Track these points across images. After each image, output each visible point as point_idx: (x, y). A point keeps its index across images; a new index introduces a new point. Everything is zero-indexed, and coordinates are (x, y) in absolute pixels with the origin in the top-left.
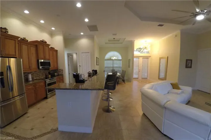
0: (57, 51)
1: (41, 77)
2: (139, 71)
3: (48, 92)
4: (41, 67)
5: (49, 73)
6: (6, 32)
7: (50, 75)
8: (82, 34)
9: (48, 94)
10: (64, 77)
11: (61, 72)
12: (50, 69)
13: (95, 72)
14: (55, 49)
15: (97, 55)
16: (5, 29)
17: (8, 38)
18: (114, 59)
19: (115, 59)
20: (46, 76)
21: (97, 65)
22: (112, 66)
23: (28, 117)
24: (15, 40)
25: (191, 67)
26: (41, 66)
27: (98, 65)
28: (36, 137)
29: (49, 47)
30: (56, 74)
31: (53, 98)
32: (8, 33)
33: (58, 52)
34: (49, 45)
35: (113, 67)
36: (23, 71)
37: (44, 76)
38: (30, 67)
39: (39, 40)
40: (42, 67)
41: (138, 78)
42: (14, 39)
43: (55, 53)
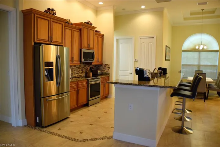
0: (103, 36)
1: (80, 75)
3: (91, 98)
4: (83, 60)
5: (91, 70)
6: (54, 15)
7: (91, 72)
8: (143, 7)
9: (90, 99)
10: (110, 77)
11: (107, 69)
12: (93, 64)
13: (163, 72)
14: (101, 33)
15: (167, 41)
16: (53, 10)
17: (56, 21)
18: (201, 48)
19: (203, 49)
20: (86, 73)
21: (166, 60)
22: (196, 63)
23: (72, 122)
24: (62, 24)
26: (83, 58)
27: (169, 60)
28: (87, 140)
29: (94, 31)
30: (99, 71)
31: (96, 107)
32: (56, 15)
34: (95, 28)
35: (199, 66)
37: (84, 74)
38: (72, 59)
39: (84, 22)
40: (85, 60)
42: (61, 22)
43: (100, 39)
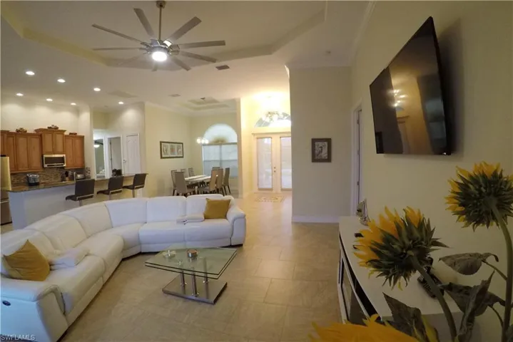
0: (83, 137)
2: (274, 170)
5: (67, 174)
8: (121, 103)
11: (88, 172)
12: (65, 168)
14: (79, 135)
22: (218, 158)
25: (329, 160)
26: (46, 164)
29: (63, 134)
30: (78, 176)
33: (85, 138)
34: (64, 131)
35: (221, 161)
36: (11, 171)
37: (60, 179)
38: (29, 165)
40: (48, 166)
41: (271, 190)
43: (78, 141)
